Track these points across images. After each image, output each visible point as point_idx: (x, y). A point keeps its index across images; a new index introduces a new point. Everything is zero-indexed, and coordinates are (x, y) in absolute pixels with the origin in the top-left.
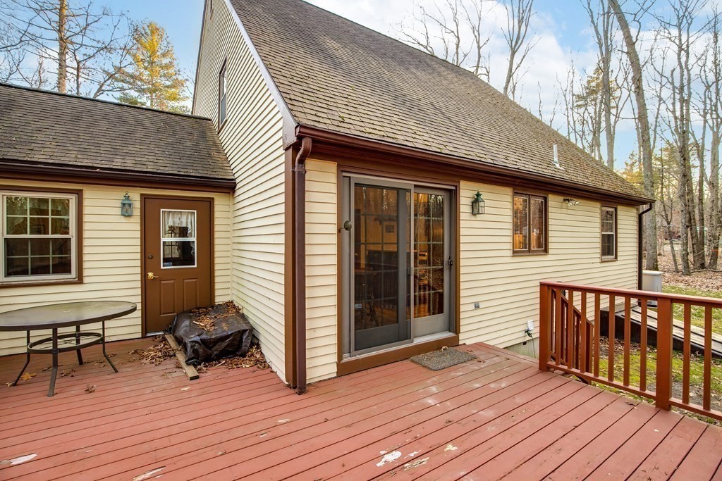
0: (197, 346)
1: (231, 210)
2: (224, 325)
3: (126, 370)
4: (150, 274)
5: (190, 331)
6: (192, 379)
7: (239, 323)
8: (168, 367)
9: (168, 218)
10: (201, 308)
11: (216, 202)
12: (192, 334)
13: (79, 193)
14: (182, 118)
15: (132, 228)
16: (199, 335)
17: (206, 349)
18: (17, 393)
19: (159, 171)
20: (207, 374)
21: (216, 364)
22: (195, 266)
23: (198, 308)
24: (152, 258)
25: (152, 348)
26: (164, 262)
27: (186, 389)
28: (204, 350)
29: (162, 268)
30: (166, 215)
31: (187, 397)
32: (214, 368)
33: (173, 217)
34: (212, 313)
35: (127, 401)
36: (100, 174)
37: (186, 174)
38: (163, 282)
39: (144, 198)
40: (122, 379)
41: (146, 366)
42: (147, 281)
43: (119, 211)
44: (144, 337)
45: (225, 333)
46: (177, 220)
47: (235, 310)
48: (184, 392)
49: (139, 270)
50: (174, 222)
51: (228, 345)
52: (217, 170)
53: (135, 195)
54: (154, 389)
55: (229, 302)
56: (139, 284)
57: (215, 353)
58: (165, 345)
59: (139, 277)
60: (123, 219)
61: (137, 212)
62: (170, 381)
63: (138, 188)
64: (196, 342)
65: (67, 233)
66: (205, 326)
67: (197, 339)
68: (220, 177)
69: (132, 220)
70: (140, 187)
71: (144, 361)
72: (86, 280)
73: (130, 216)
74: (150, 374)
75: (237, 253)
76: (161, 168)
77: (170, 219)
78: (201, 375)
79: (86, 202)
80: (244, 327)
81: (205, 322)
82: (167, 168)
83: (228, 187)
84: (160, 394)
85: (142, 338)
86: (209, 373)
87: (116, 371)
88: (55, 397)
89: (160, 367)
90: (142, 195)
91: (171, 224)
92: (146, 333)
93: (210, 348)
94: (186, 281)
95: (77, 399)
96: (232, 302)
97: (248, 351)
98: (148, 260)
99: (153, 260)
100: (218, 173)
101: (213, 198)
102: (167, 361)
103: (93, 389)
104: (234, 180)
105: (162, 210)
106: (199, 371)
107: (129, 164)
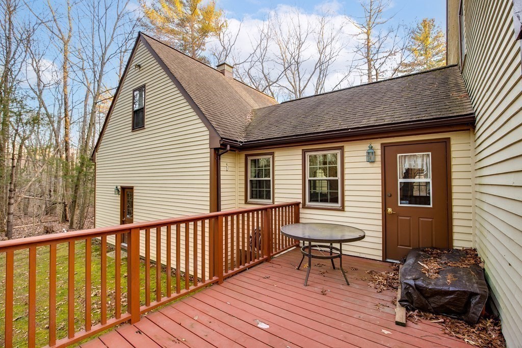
0: (411, 290)
1: (472, 148)
2: (449, 276)
3: (355, 286)
4: (390, 210)
5: (410, 270)
6: (398, 323)
7: (470, 280)
8: (386, 298)
9: (405, 161)
10: (437, 248)
11: (452, 142)
12: (410, 275)
13: (342, 148)
14: (428, 73)
15: (375, 172)
16: (415, 279)
17: (421, 297)
18: (295, 275)
19: (394, 122)
20: (416, 326)
21: (431, 319)
22: (431, 206)
23: (433, 248)
24: (391, 196)
25: (383, 273)
26: (400, 200)
27: (386, 332)
28: (418, 297)
29: (399, 205)
30: (403, 159)
31: (382, 343)
32: (428, 322)
33: (409, 161)
34: (444, 258)
35: (337, 316)
36: (351, 133)
37: (417, 119)
38: (400, 218)
39: (384, 146)
40: (348, 293)
41: (370, 290)
42: (387, 215)
43: (365, 159)
44: (384, 261)
45: (446, 288)
46: (413, 163)
47: (473, 262)
48: (384, 335)
49: (380, 205)
50: (410, 165)
51: (449, 303)
52: (452, 108)
53: (377, 145)
54: (362, 316)
55: (471, 249)
56: (380, 217)
57: (433, 305)
58: (395, 274)
59: (380, 211)
60: (369, 165)
61: (379, 158)
62: (379, 314)
63: (379, 139)
64: (411, 286)
65: (337, 176)
66: (428, 271)
67: (412, 283)
68: (455, 114)
69: (375, 165)
70: (381, 138)
71: (370, 283)
72: (346, 209)
73: (373, 162)
74: (367, 299)
75: (478, 196)
76: (396, 119)
77: (406, 162)
78: (410, 323)
79: (346, 155)
80: (475, 288)
81: (430, 267)
82: (401, 118)
83: (467, 124)
84: (363, 324)
85: (383, 261)
86: (420, 326)
87: (348, 285)
88: (306, 288)
89: (380, 296)
90: (382, 144)
91: (407, 166)
92: (386, 258)
93: (427, 298)
94: (421, 219)
95: (314, 295)
96: (475, 250)
97: (478, 322)
98: (387, 198)
99: (392, 197)
100: (453, 111)
101: (450, 138)
102: (389, 293)
103: (325, 293)
104: (474, 113)
105: (398, 155)
106: (408, 318)
107: (372, 122)
